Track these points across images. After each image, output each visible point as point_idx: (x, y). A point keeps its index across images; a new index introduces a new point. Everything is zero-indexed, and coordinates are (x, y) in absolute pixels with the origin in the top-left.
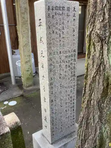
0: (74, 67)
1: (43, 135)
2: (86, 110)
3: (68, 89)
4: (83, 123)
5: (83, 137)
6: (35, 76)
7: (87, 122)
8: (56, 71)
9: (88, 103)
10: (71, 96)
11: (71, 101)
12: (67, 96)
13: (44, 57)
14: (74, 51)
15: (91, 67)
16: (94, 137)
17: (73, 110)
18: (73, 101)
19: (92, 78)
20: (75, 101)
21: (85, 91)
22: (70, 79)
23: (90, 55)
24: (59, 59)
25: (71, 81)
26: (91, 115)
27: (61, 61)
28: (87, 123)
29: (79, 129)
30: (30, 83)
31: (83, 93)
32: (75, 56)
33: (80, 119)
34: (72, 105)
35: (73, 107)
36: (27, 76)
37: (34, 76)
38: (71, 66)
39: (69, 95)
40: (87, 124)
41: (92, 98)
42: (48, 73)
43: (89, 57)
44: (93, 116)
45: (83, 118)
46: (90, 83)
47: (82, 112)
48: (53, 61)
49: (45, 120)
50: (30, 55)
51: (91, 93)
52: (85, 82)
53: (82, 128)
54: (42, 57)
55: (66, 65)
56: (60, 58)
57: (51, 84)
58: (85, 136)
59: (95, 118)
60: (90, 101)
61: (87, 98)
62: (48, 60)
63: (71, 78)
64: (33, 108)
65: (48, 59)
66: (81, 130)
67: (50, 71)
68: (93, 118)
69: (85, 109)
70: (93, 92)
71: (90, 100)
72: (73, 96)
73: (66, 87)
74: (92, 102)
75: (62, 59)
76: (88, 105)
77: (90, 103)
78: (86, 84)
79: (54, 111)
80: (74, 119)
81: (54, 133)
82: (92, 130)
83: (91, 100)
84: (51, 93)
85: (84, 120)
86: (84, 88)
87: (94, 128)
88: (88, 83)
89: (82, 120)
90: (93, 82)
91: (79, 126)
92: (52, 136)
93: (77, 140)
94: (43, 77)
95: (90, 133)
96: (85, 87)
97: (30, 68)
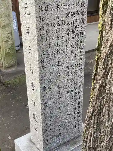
0: (82, 33)
1: (31, 141)
2: (96, 102)
3: (71, 69)
4: (92, 121)
5: (91, 144)
6: (19, 50)
7: (97, 120)
8: (51, 40)
9: (100, 91)
10: (75, 80)
11: (75, 89)
12: (69, 81)
13: (29, 14)
14: (82, 4)
15: (108, 28)
16: (110, 143)
17: (79, 103)
18: (78, 90)
19: (108, 49)
20: (82, 89)
21: (96, 71)
22: (74, 54)
23: (107, 8)
24: (56, 18)
25: (77, 57)
26: (104, 109)
27: (60, 22)
28: (97, 122)
29: (86, 131)
30: (12, 61)
31: (94, 74)
32: (83, 14)
33: (88, 116)
34: (77, 95)
35: (79, 98)
36: (6, 50)
37: (17, 51)
38: (76, 32)
39: (71, 80)
40: (99, 123)
41: (107, 81)
42: (38, 43)
43: (106, 11)
44: (108, 111)
45: (92, 114)
46: (104, 57)
47: (91, 104)
48: (45, 21)
49: (34, 118)
50: (9, 15)
51: (106, 73)
52: (97, 56)
53: (90, 129)
54: (26, 15)
55: (68, 30)
56: (58, 18)
57: (42, 61)
58: (94, 141)
59: (110, 113)
60: (105, 87)
61: (100, 82)
62: (36, 20)
63: (76, 52)
64: (17, 101)
65: (36, 17)
66: (88, 133)
67: (41, 38)
68: (108, 113)
69: (96, 100)
70: (109, 72)
71: (104, 84)
72: (78, 81)
73: (67, 67)
74: (107, 88)
75: (60, 18)
76: (100, 93)
77: (104, 89)
78: (98, 59)
79: (47, 105)
80: (79, 116)
81: (48, 138)
82: (105, 133)
83: (106, 85)
84: (43, 76)
85: (93, 117)
86: (95, 66)
87: (109, 129)
88: (102, 57)
89: (91, 117)
90: (110, 54)
91: (86, 126)
92: (44, 142)
93: (82, 148)
94: (30, 49)
95: (103, 137)
96: (98, 64)
97: (10, 37)
